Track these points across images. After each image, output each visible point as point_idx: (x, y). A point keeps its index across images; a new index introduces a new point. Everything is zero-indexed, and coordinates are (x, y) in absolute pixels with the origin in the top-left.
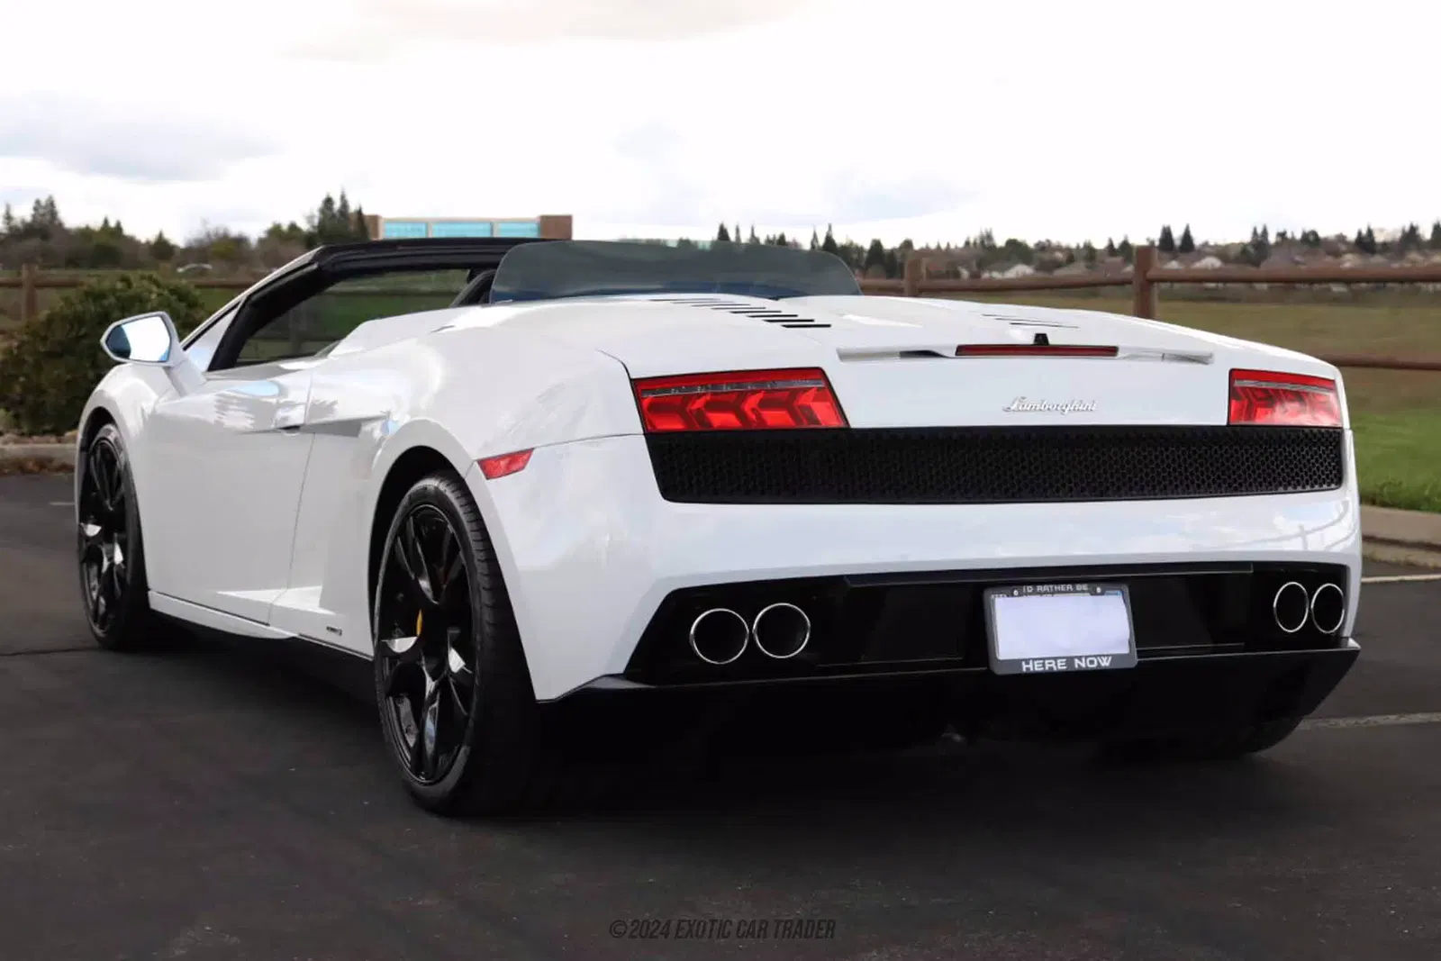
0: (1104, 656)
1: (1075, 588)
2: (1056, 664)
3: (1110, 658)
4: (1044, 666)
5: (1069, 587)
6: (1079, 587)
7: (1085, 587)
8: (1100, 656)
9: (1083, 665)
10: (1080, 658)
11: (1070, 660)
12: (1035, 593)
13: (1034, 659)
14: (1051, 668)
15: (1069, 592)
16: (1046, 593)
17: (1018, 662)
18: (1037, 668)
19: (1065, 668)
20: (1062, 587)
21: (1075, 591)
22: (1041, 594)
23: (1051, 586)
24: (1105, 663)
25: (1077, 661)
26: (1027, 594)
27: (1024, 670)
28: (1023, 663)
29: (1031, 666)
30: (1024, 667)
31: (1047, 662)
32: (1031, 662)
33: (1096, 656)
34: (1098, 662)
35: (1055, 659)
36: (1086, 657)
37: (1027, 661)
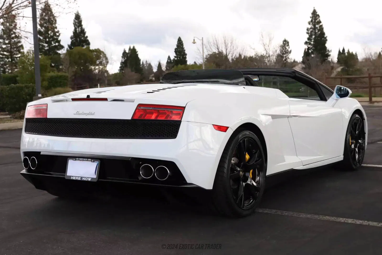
0: (90, 178)
1: (88, 160)
2: (78, 178)
3: (91, 179)
4: (76, 178)
5: (87, 159)
6: (89, 160)
7: (90, 160)
8: (89, 178)
9: (84, 179)
10: (84, 177)
11: (82, 178)
12: (79, 160)
13: (74, 176)
14: (77, 179)
15: (86, 161)
16: (81, 160)
17: (70, 176)
18: (74, 178)
19: (80, 179)
20: (85, 159)
21: (88, 161)
22: (80, 160)
23: (83, 159)
24: (89, 180)
25: (83, 178)
26: (77, 160)
27: (71, 178)
28: (72, 177)
29: (73, 178)
30: (72, 178)
31: (77, 177)
32: (73, 177)
33: (88, 178)
34: (88, 179)
35: (79, 177)
36: (85, 177)
37: (72, 176)
